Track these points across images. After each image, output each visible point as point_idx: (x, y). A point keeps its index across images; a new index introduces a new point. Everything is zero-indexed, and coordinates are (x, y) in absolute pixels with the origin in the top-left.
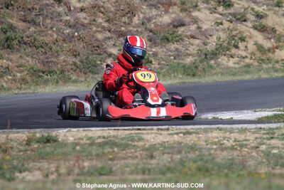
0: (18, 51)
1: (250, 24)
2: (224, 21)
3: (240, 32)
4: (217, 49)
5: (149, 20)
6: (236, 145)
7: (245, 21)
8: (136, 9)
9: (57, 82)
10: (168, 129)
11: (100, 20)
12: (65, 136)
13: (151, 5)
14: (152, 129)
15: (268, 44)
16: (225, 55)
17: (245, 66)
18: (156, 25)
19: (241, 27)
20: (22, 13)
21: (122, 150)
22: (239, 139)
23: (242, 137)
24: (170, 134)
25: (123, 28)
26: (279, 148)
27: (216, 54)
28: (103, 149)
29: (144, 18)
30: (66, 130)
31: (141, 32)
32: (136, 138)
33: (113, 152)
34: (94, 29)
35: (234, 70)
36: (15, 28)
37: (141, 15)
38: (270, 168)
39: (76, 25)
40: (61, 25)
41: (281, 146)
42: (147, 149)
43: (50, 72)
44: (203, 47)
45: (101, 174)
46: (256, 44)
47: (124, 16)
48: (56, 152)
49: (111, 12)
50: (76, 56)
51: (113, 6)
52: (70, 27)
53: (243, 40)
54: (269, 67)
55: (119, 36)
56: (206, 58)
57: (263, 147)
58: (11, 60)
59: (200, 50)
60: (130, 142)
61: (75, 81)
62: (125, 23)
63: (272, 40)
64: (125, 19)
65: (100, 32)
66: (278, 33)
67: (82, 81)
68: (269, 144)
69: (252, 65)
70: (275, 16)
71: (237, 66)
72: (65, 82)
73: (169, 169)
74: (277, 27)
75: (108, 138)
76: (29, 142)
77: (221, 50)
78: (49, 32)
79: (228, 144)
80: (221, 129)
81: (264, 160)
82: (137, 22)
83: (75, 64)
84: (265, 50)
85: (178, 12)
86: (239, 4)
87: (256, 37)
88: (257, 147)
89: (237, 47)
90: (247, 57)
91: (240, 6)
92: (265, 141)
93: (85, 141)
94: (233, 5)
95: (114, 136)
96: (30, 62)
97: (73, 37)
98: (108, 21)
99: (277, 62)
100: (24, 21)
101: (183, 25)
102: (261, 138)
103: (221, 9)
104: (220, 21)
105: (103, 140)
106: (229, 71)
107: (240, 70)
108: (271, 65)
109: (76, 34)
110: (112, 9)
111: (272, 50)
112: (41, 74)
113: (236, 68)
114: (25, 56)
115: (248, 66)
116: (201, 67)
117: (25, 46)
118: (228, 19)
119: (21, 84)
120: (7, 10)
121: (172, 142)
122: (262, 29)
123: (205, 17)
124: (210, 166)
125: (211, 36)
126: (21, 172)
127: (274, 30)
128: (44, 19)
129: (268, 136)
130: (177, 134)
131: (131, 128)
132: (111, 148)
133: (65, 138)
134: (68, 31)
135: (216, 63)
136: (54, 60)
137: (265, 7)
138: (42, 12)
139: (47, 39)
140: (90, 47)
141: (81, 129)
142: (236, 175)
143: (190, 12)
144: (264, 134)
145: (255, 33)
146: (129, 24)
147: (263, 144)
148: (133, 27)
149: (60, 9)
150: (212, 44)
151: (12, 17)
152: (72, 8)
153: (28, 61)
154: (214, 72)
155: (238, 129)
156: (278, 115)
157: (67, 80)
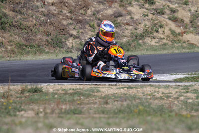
0: (9, 31)
1: (166, 17)
2: (149, 14)
3: (160, 22)
4: (144, 33)
5: (98, 12)
6: (163, 96)
7: (163, 14)
8: (89, 4)
9: (35, 53)
10: (116, 85)
11: (65, 12)
12: (47, 88)
13: (100, 2)
14: (105, 85)
15: (178, 30)
16: (149, 37)
17: (163, 45)
18: (103, 15)
19: (160, 18)
20: (12, 6)
21: (87, 98)
22: (165, 92)
23: (167, 91)
24: (118, 88)
25: (80, 17)
26: (192, 98)
27: (143, 36)
28: (74, 97)
29: (95, 10)
30: (47, 84)
31: (93, 20)
32: (95, 91)
33: (80, 99)
34: (61, 17)
35: (155, 47)
36: (8, 16)
37: (93, 9)
38: (188, 112)
39: (49, 15)
40: (38, 15)
41: (193, 97)
42: (103, 98)
43: (30, 46)
44: (134, 31)
45: (74, 114)
46: (170, 30)
47: (81, 9)
48: (42, 98)
49: (73, 6)
50: (48, 36)
51: (74, 2)
52: (44, 15)
53: (161, 27)
54: (179, 46)
55: (78, 23)
56: (136, 38)
57: (182, 98)
58: (4, 38)
59: (132, 33)
60: (91, 93)
61: (47, 53)
62: (82, 14)
63: (181, 28)
64: (82, 11)
65: (65, 19)
66: (185, 22)
67: (52, 53)
68: (186, 96)
69: (167, 44)
70: (183, 11)
71: (157, 44)
72: (41, 53)
73: (120, 111)
74: (185, 19)
75: (76, 90)
76: (23, 92)
77: (147, 33)
78: (30, 19)
79: (158, 95)
80: (152, 86)
81: (183, 107)
82: (90, 13)
83: (47, 41)
84: (177, 34)
85: (118, 7)
86: (159, 2)
87: (171, 25)
88: (178, 98)
89: (157, 31)
90: (164, 38)
91: (160, 4)
92: (183, 94)
93: (60, 92)
94: (155, 3)
95: (80, 89)
96: (17, 39)
97: (46, 23)
98: (70, 12)
99: (185, 42)
100: (13, 11)
101: (121, 16)
102: (180, 92)
103: (147, 5)
104: (146, 14)
105: (73, 91)
106: (152, 48)
107: (160, 47)
108: (180, 45)
109: (49, 20)
110: (73, 4)
111: (181, 34)
112: (24, 47)
113: (156, 46)
114: (14, 35)
115: (165, 44)
116: (133, 44)
117: (14, 28)
118: (152, 12)
119: (11, 54)
120: (2, 4)
121: (120, 94)
122: (175, 20)
123: (136, 11)
124: (148, 109)
125: (140, 24)
126: (19, 111)
127: (182, 21)
128: (27, 10)
129: (184, 91)
130: (123, 88)
131: (91, 84)
132: (79, 96)
133: (47, 89)
134: (43, 19)
135: (143, 42)
136: (34, 38)
137: (177, 5)
138: (25, 5)
139: (29, 24)
140: (58, 29)
141: (57, 84)
142: (167, 115)
143: (126, 7)
144: (182, 89)
145: (170, 22)
146: (84, 14)
147: (182, 96)
148: (88, 17)
149: (38, 4)
150: (141, 29)
151: (5, 8)
152: (46, 3)
153: (16, 39)
154: (141, 48)
155: (164, 86)
156: (188, 78)
157: (42, 52)
